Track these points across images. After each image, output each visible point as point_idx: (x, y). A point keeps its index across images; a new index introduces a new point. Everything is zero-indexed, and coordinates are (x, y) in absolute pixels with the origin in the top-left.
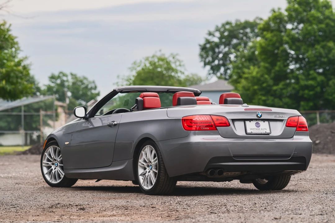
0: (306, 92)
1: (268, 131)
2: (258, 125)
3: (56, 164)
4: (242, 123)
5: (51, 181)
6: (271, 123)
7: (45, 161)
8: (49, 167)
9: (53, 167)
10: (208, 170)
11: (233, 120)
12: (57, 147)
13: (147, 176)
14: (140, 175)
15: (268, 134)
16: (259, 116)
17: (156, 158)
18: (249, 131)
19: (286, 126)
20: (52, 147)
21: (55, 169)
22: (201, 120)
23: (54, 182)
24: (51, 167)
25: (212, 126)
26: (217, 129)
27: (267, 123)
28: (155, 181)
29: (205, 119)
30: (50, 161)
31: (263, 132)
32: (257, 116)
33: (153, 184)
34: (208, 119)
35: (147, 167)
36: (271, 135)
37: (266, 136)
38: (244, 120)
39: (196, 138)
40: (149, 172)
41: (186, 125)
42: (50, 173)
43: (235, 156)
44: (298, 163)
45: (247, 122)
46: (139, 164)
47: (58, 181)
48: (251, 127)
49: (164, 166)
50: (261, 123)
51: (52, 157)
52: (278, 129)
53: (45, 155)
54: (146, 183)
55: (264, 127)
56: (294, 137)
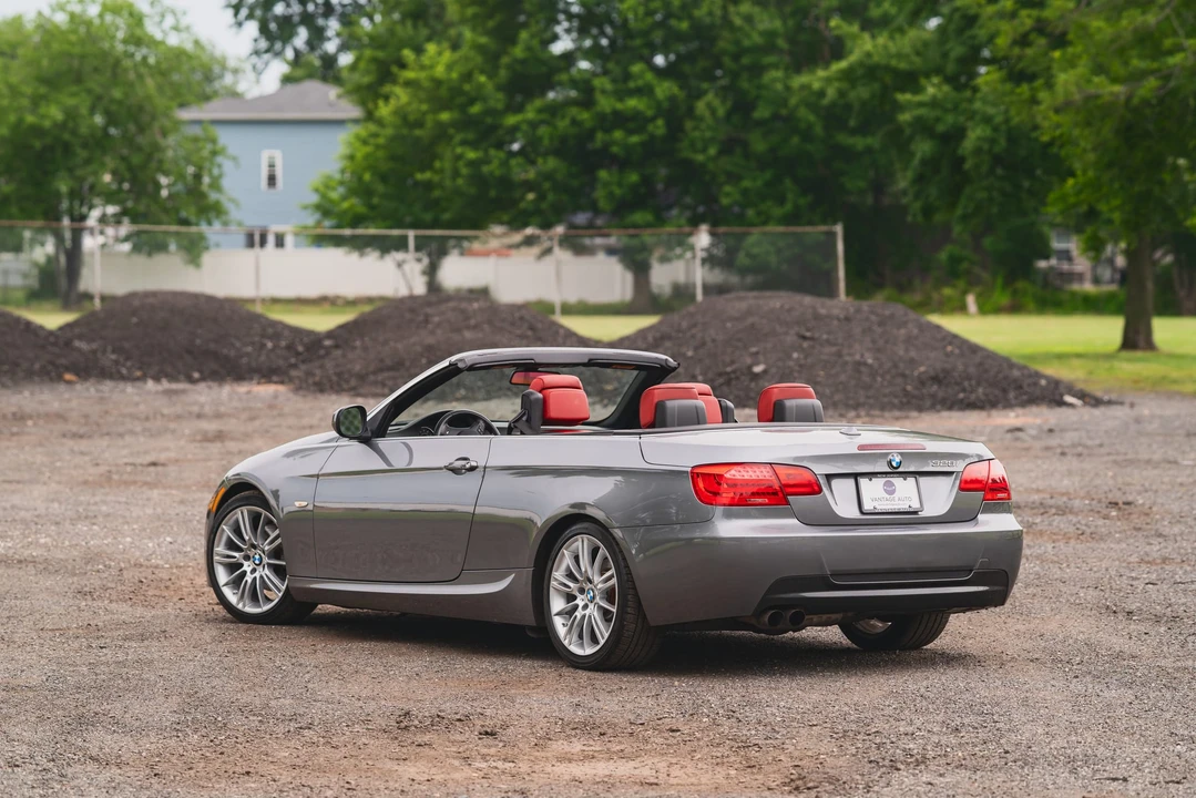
0: (618, 134)
1: (916, 505)
2: (890, 490)
3: (257, 557)
4: (851, 482)
5: (240, 606)
6: (922, 480)
7: (220, 549)
8: (233, 567)
9: (247, 566)
10: (765, 611)
11: (829, 477)
12: (264, 512)
13: (579, 617)
14: (557, 615)
15: (915, 513)
16: (894, 464)
17: (612, 571)
18: (867, 506)
19: (962, 489)
20: (245, 509)
21: (254, 571)
22: (746, 477)
23: (250, 609)
24: (242, 565)
25: (775, 493)
26: (788, 503)
27: (911, 480)
28: (606, 635)
29: (758, 473)
30: (239, 549)
31: (904, 506)
32: (890, 463)
33: (602, 642)
34: (764, 474)
35: (577, 594)
36: (922, 514)
37: (910, 517)
38: (856, 476)
39: (732, 527)
40: (585, 607)
41: (701, 485)
42: (237, 583)
43: (836, 574)
44: (986, 588)
45: (863, 482)
46: (553, 583)
47: (266, 608)
48: (875, 495)
49: (636, 595)
50: (898, 481)
51: (247, 538)
52: (938, 497)
53: (223, 530)
54: (575, 637)
55: (904, 495)
56: (981, 517)
